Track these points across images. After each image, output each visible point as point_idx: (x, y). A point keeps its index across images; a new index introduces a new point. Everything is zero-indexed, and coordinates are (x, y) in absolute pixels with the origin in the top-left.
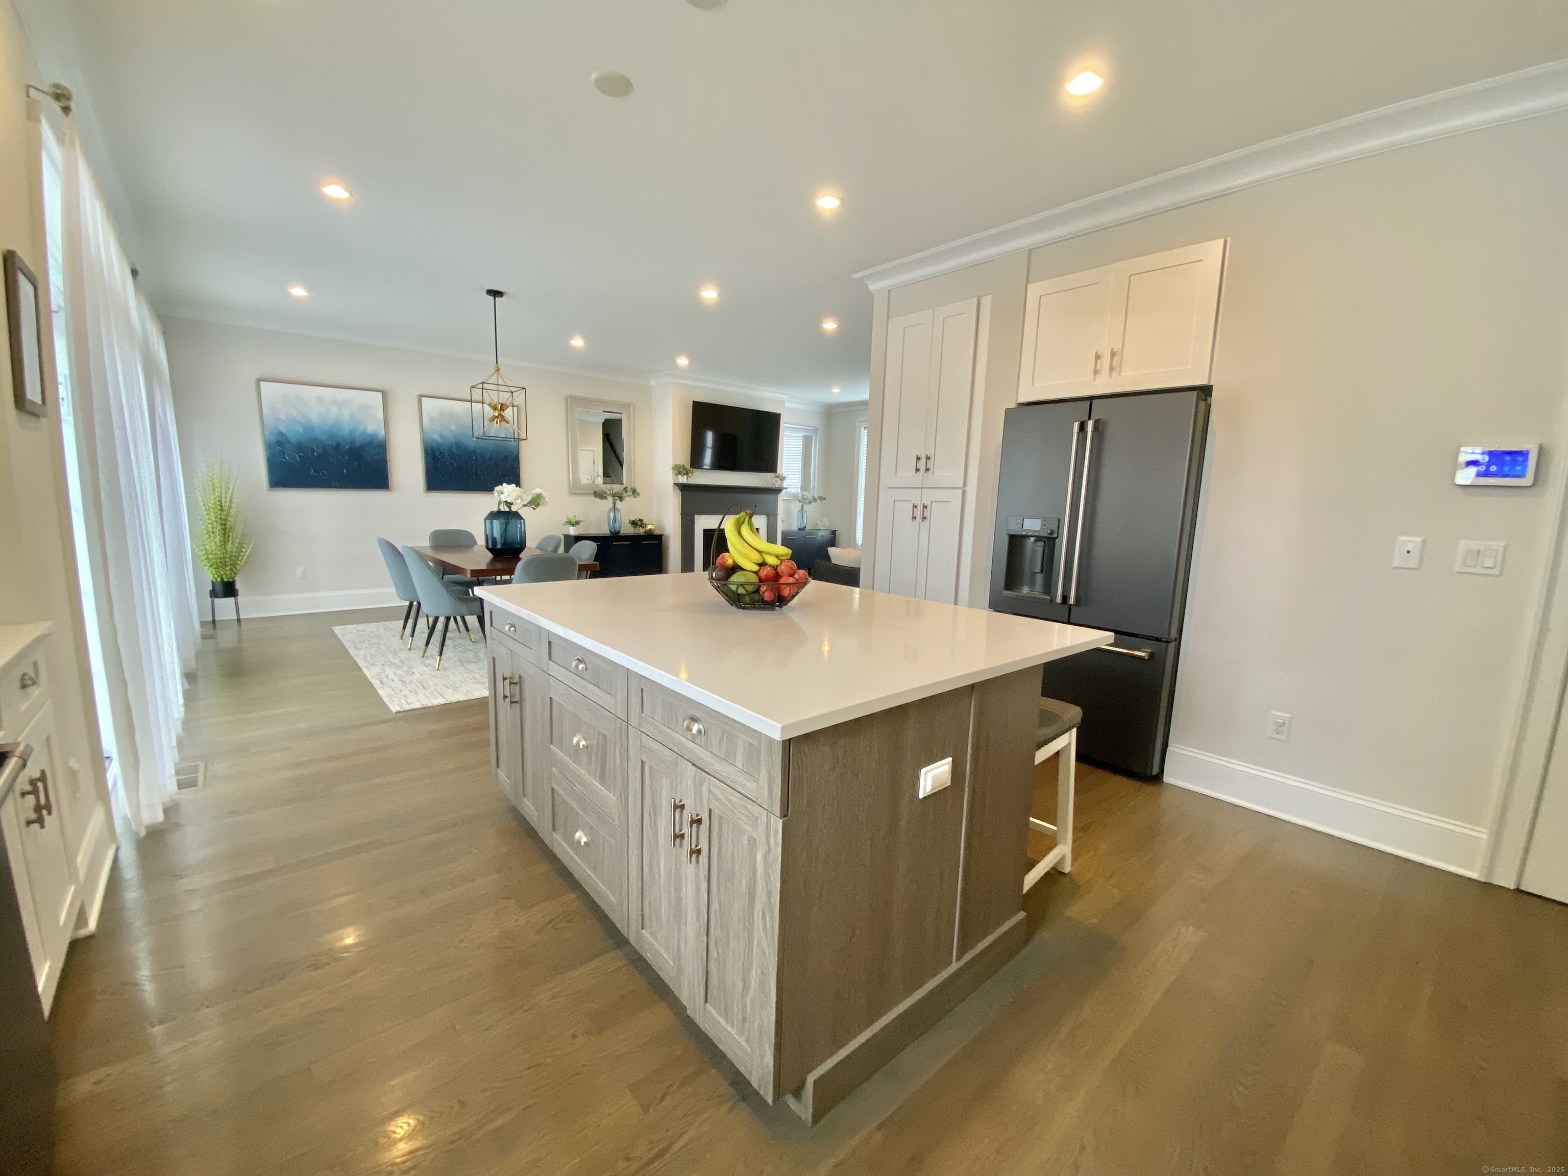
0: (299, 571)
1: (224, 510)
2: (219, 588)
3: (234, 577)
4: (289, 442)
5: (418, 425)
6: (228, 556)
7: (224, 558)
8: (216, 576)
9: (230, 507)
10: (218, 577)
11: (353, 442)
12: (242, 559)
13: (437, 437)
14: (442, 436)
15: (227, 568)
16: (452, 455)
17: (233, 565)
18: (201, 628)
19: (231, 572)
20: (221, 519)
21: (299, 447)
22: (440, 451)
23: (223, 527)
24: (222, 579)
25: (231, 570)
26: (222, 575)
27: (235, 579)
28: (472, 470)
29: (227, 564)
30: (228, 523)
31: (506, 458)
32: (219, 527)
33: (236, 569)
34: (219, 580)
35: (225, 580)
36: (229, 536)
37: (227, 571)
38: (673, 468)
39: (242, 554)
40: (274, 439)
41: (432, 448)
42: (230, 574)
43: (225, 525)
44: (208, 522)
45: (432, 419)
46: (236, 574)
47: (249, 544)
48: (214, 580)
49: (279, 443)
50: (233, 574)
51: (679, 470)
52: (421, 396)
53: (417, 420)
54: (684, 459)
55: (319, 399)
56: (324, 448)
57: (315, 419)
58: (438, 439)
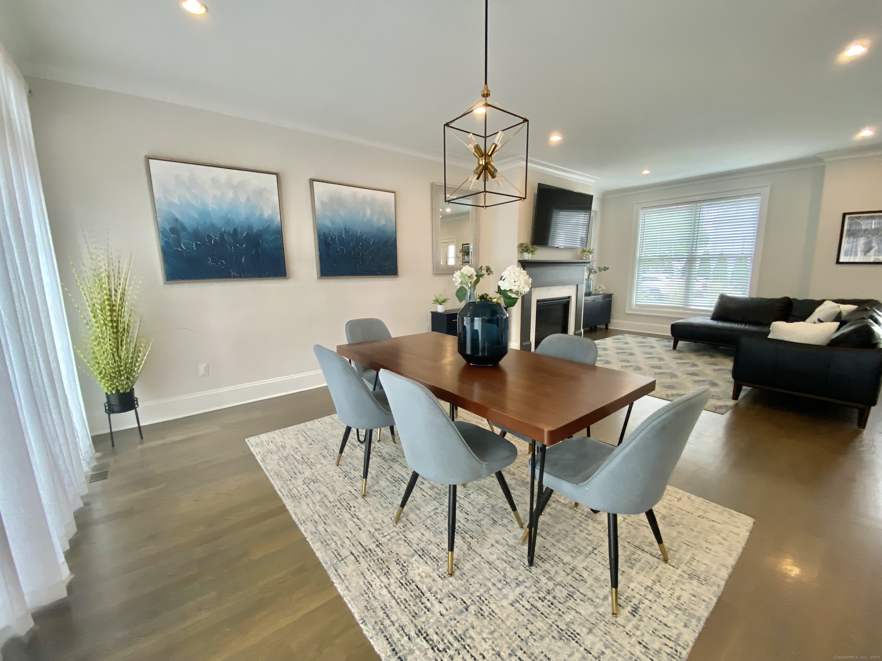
0: (202, 368)
1: (115, 311)
2: (115, 401)
3: (132, 386)
4: (184, 229)
5: (310, 210)
6: (122, 364)
7: (118, 366)
8: (110, 388)
9: (121, 305)
10: (113, 389)
11: (250, 228)
12: (140, 365)
13: (328, 223)
14: (332, 222)
15: (123, 378)
16: (342, 241)
17: (130, 373)
18: (97, 451)
19: (128, 381)
20: (112, 321)
21: (196, 235)
22: (331, 237)
23: (115, 330)
24: (118, 391)
25: (128, 378)
26: (117, 386)
27: (134, 387)
28: (359, 255)
29: (122, 373)
30: (121, 325)
31: (386, 242)
32: (110, 331)
33: (133, 377)
34: (114, 392)
35: (121, 392)
36: (122, 341)
37: (122, 381)
38: (518, 247)
39: (139, 359)
40: (168, 227)
41: (324, 234)
42: (127, 383)
43: (117, 327)
44: (96, 325)
45: (323, 203)
46: (133, 383)
47: (146, 348)
48: (109, 393)
49: (173, 230)
50: (130, 384)
51: (523, 248)
52: (312, 181)
53: (310, 206)
54: (526, 238)
55: (215, 181)
56: (222, 235)
57: (211, 205)
58: (329, 224)
